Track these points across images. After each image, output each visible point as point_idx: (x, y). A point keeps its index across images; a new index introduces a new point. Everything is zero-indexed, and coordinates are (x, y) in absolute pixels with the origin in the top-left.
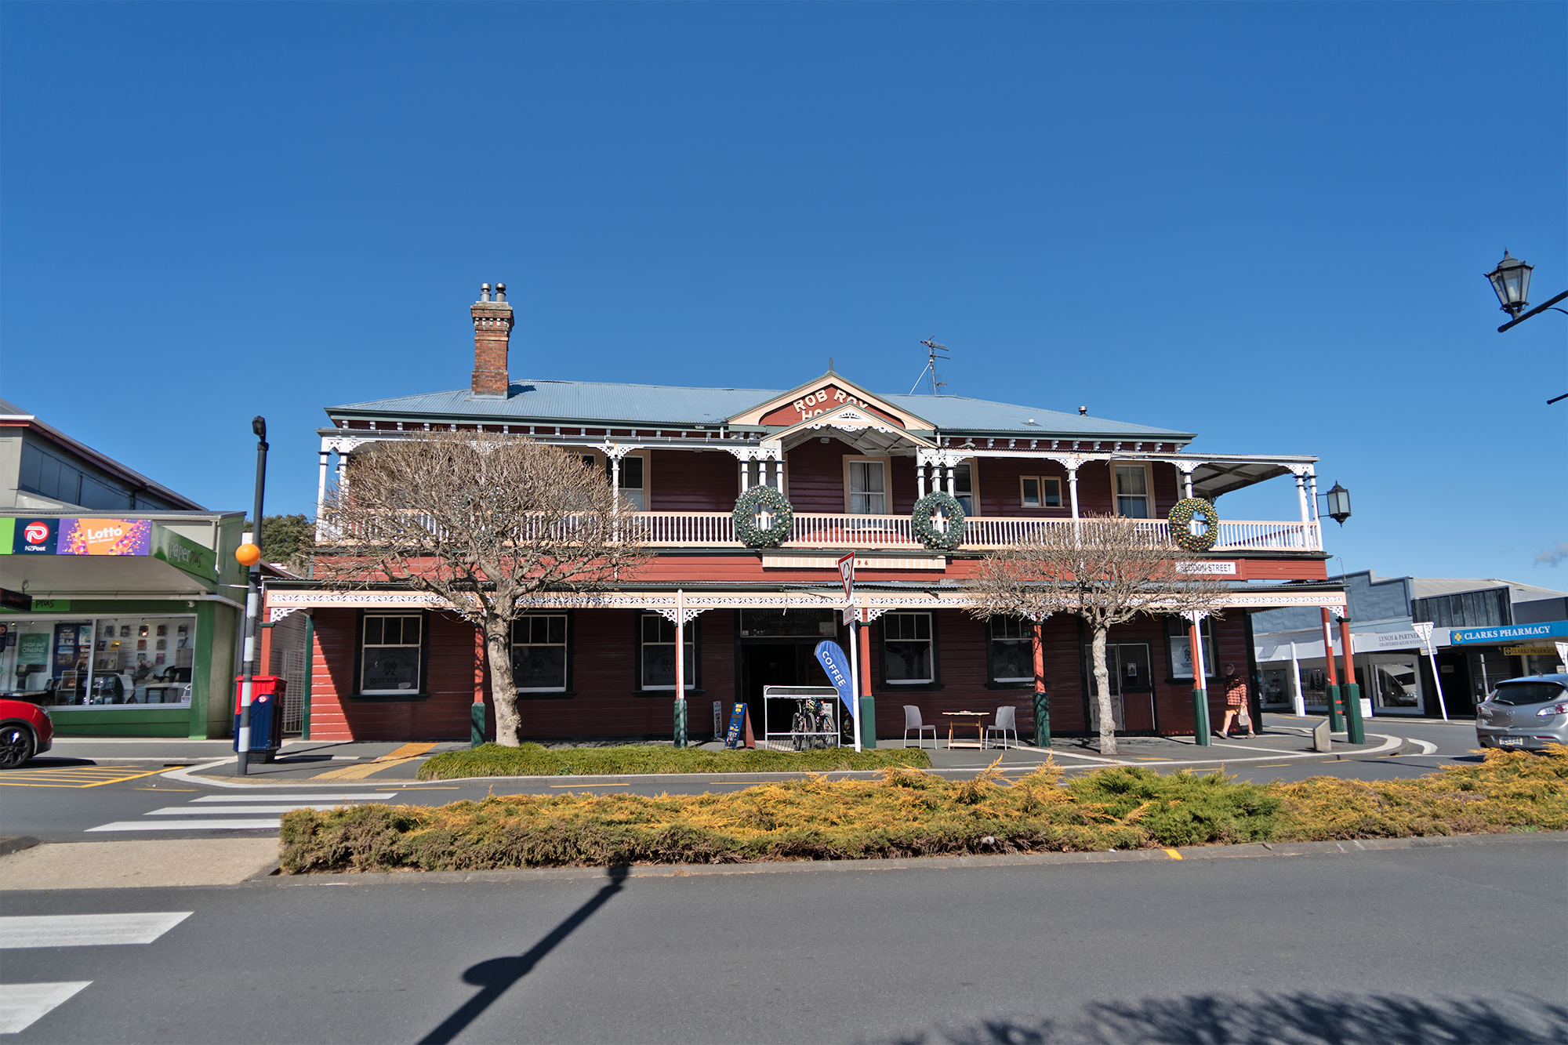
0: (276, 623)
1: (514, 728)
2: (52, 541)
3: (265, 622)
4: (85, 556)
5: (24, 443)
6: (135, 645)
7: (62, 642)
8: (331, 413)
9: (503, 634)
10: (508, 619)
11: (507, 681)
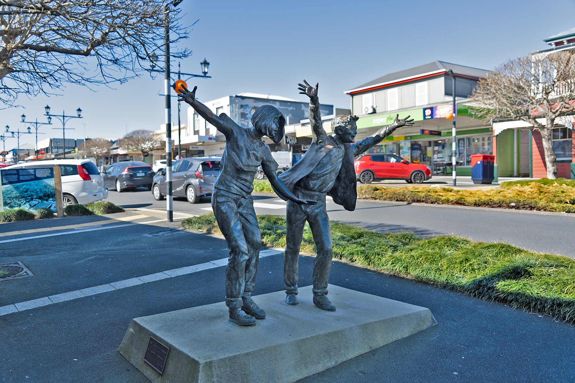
0: (497, 136)
1: (552, 172)
2: (432, 115)
3: (494, 135)
4: (440, 118)
5: (445, 79)
6: (481, 145)
7: (460, 145)
8: (547, 41)
9: (547, 135)
10: (550, 129)
11: (549, 153)
